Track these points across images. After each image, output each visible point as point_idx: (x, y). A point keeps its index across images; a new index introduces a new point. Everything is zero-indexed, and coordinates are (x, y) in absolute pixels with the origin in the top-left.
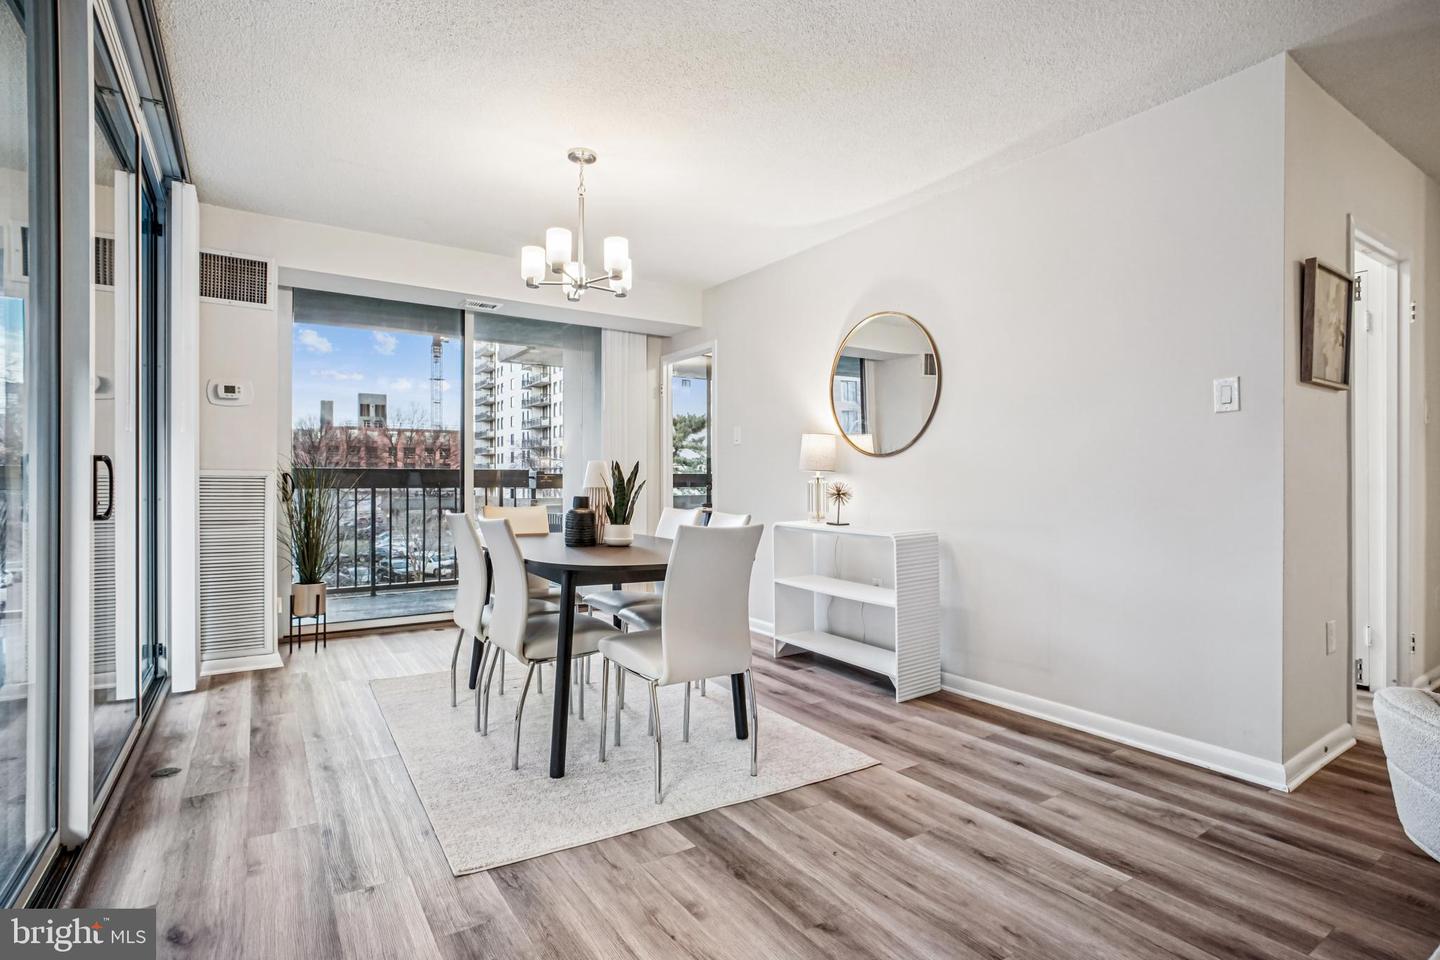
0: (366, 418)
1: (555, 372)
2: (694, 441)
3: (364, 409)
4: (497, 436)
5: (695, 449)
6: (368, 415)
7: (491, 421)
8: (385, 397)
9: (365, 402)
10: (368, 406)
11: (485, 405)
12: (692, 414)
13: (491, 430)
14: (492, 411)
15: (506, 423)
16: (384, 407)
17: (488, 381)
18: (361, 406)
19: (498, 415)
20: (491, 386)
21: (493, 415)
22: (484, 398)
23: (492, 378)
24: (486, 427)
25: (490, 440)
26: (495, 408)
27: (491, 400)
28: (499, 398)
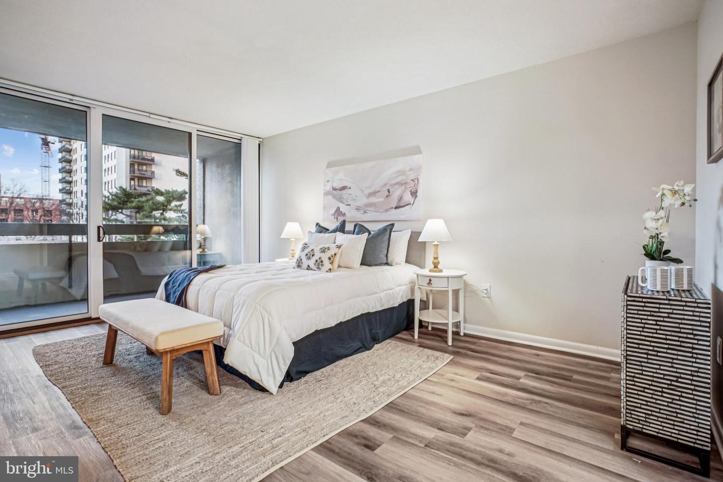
2: (176, 206)
4: (73, 202)
5: (175, 211)
7: (70, 193)
11: (65, 182)
12: (174, 189)
13: (71, 199)
14: (70, 187)
15: (79, 194)
17: (68, 167)
19: (75, 189)
20: (69, 171)
21: (71, 189)
22: (64, 178)
23: (70, 166)
24: (66, 196)
25: (70, 205)
26: (73, 185)
27: (71, 179)
28: (74, 179)
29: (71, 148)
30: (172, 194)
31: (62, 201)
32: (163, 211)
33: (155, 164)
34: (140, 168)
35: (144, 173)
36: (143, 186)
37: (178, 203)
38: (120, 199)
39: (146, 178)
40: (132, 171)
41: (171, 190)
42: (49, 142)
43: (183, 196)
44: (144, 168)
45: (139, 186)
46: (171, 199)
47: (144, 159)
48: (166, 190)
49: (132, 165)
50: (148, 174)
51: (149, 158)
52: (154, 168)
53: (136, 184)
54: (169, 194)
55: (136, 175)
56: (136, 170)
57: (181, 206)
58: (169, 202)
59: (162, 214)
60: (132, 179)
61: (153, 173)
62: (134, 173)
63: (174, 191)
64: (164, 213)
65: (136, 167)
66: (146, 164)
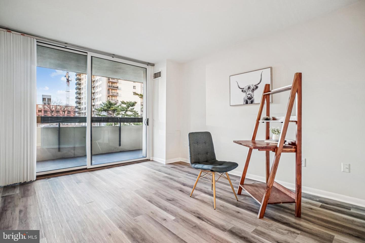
0: (44, 102)
1: (96, 89)
2: (131, 109)
3: (44, 99)
4: (81, 107)
5: (131, 111)
6: (45, 101)
7: (80, 103)
8: (51, 96)
9: (44, 97)
10: (45, 98)
11: (78, 98)
12: (131, 101)
13: (80, 106)
14: (80, 100)
15: (84, 104)
16: (50, 99)
17: (79, 92)
18: (43, 98)
19: (82, 102)
20: (79, 93)
21: (80, 101)
22: (78, 97)
23: (80, 91)
24: (78, 105)
25: (80, 109)
26: (81, 100)
27: (80, 97)
28: (82, 97)
29: (80, 83)
30: (130, 103)
31: (76, 107)
32: (126, 111)
33: (119, 89)
34: (112, 91)
35: (114, 93)
36: (113, 100)
37: (132, 108)
38: (108, 106)
39: (114, 96)
40: (108, 93)
41: (129, 102)
42: (69, 80)
43: (135, 104)
44: (114, 91)
45: (111, 100)
46: (129, 106)
47: (114, 87)
48: (127, 102)
49: (109, 90)
50: (115, 94)
51: (116, 87)
52: (118, 91)
53: (110, 99)
54: (128, 103)
55: (110, 94)
56: (110, 93)
57: (133, 109)
58: (128, 107)
59: (125, 113)
60: (108, 97)
61: (117, 93)
62: (109, 94)
63: (130, 102)
64: (126, 112)
65: (110, 91)
66: (114, 89)
